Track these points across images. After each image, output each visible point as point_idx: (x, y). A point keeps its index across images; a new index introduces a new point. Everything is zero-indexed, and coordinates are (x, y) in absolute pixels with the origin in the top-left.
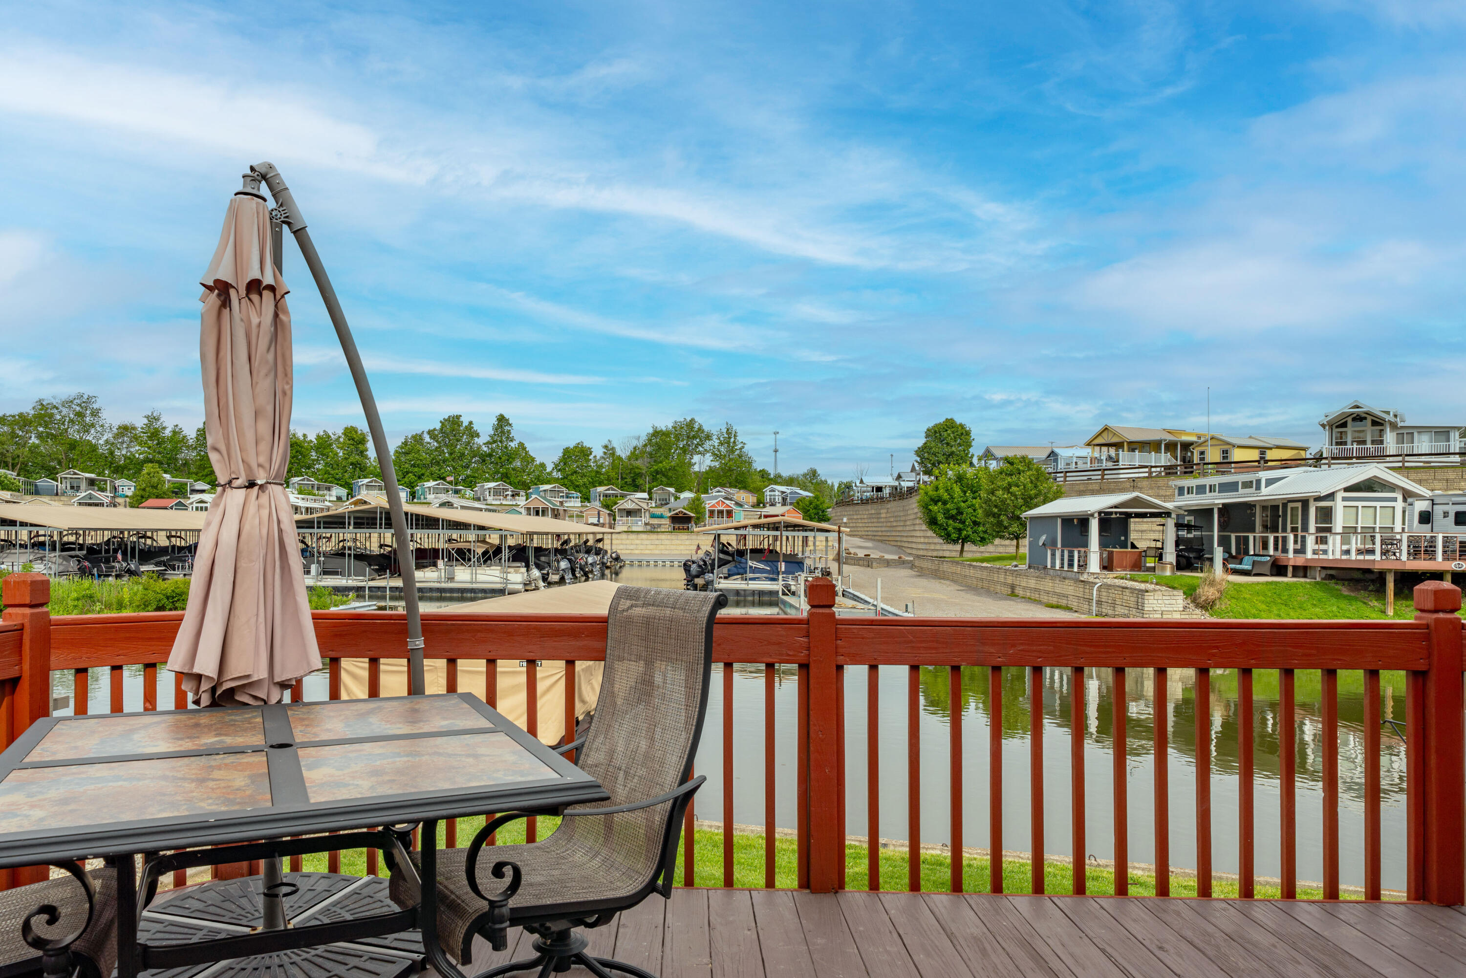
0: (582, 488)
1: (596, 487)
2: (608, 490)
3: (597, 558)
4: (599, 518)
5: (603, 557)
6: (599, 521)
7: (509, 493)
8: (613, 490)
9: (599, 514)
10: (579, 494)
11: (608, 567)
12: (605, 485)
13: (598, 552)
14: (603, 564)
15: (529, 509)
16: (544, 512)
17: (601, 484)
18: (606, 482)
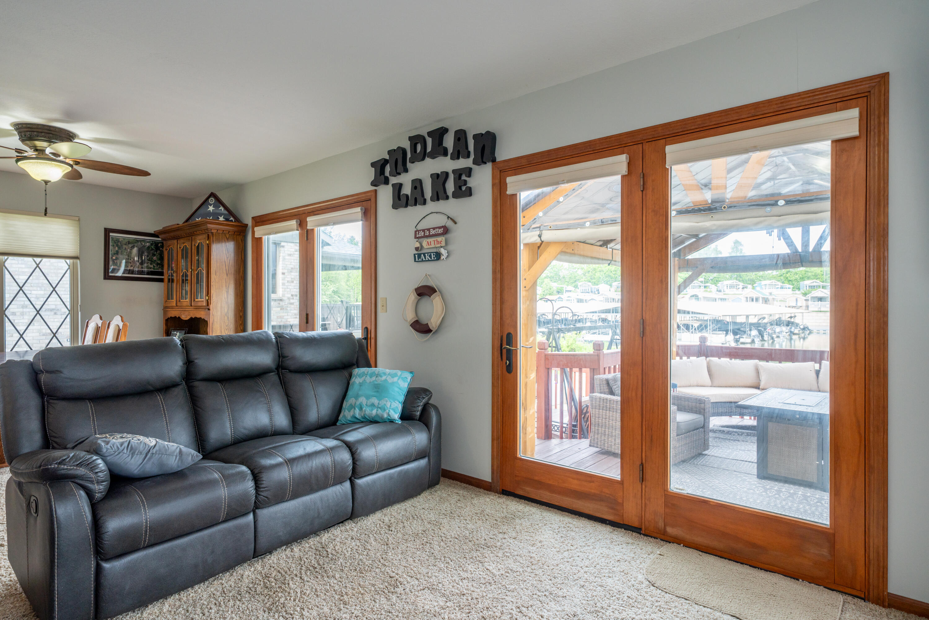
0: (793, 282)
1: (804, 280)
2: (813, 282)
3: (784, 329)
4: (797, 302)
5: (791, 328)
6: (796, 304)
7: (741, 287)
8: (816, 282)
9: (797, 300)
10: (791, 287)
11: (794, 334)
12: (812, 279)
13: (788, 324)
14: (791, 332)
15: (747, 298)
16: (757, 300)
17: (809, 278)
18: (812, 277)
